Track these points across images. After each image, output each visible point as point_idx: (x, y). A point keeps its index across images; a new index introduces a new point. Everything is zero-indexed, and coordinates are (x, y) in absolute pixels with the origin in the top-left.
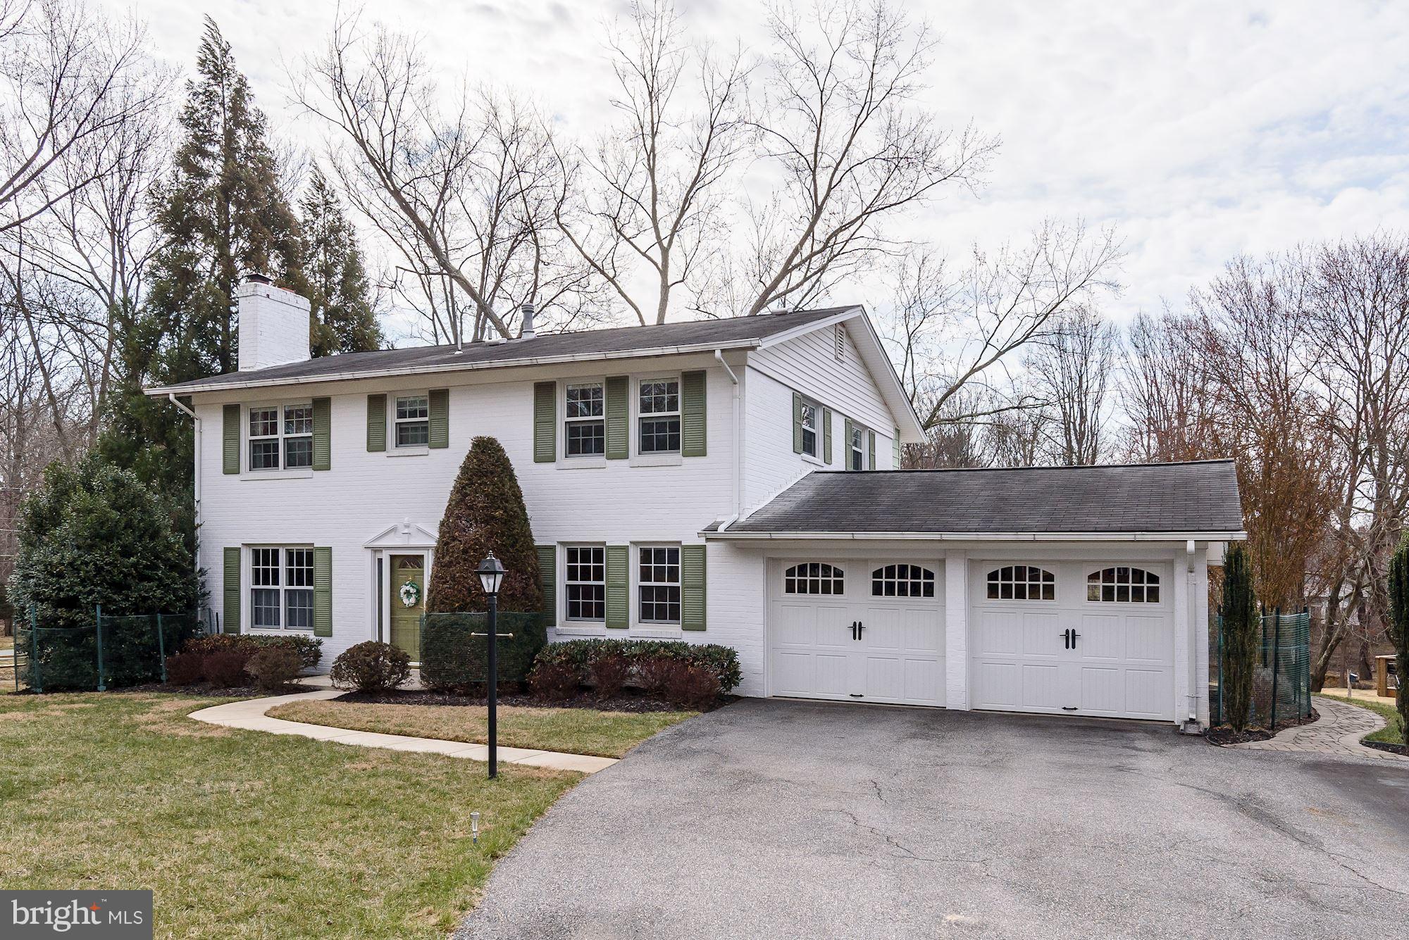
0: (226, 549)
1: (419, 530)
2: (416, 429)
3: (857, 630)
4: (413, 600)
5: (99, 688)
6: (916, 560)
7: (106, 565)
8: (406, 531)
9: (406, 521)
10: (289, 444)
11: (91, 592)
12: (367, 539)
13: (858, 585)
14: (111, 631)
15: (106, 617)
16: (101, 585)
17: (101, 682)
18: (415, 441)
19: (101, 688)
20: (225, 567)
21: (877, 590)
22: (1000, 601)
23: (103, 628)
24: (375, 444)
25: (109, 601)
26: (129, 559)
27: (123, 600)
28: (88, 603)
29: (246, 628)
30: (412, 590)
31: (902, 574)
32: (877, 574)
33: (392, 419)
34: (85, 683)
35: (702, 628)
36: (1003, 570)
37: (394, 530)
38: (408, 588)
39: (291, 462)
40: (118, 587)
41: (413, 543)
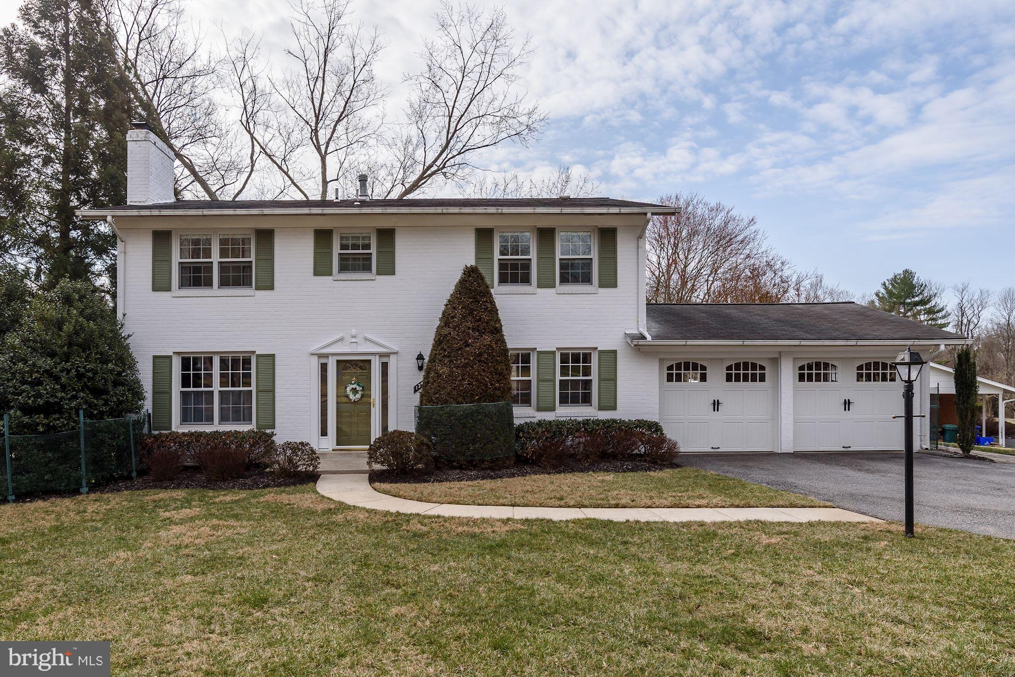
0: (155, 357)
1: (366, 339)
2: (354, 259)
3: (716, 405)
4: (358, 396)
5: (82, 490)
6: (754, 359)
7: (88, 371)
8: (354, 340)
9: (354, 332)
10: (223, 267)
11: (75, 397)
12: (315, 347)
13: (716, 375)
14: (92, 434)
15: (88, 421)
16: (83, 390)
17: (84, 484)
18: (355, 269)
19: (85, 490)
20: (154, 373)
21: (729, 378)
22: (806, 383)
23: (85, 431)
24: (321, 268)
25: (91, 405)
26: (107, 365)
27: (104, 405)
28: (71, 409)
29: (177, 426)
30: (358, 388)
31: (746, 368)
32: (729, 368)
33: (336, 250)
34: (65, 486)
35: (614, 408)
36: (808, 364)
37: (342, 339)
38: (354, 386)
39: (224, 283)
40: (97, 392)
41: (361, 349)
